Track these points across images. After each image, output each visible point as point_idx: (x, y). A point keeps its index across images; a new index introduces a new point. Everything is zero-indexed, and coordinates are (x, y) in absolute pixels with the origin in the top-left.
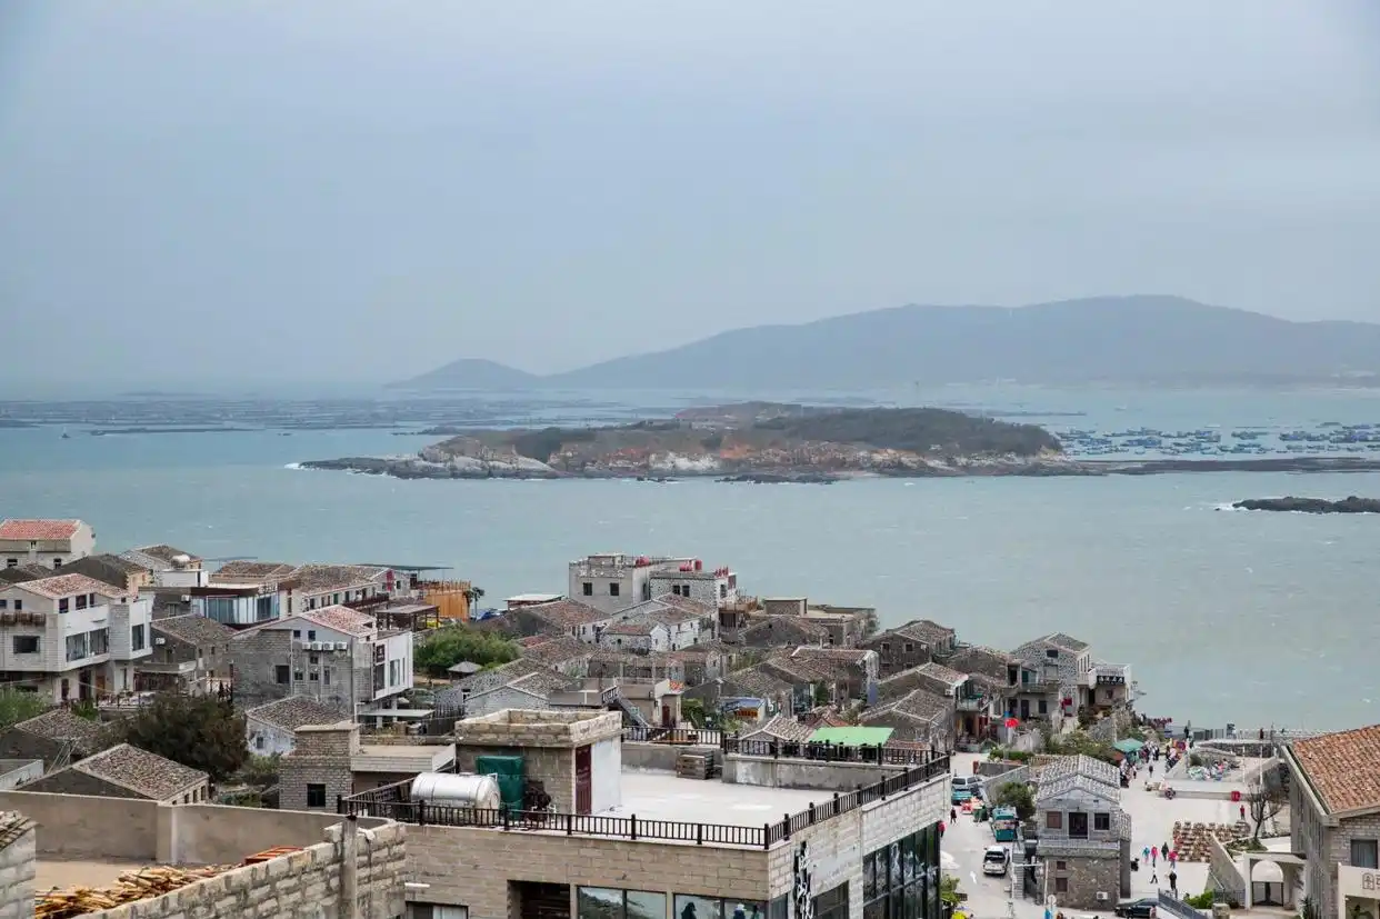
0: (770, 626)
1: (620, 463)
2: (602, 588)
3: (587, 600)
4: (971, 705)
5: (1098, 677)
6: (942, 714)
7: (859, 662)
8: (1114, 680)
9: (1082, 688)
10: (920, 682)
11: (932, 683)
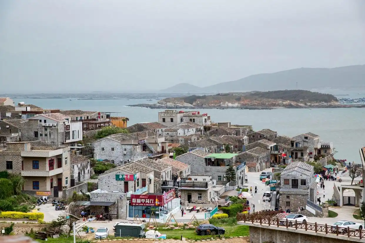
0: (217, 130)
1: (212, 105)
2: (168, 120)
3: (164, 124)
4: (276, 152)
5: (322, 146)
6: (264, 154)
7: (241, 139)
8: (327, 147)
9: (316, 149)
10: (260, 145)
11: (263, 144)
